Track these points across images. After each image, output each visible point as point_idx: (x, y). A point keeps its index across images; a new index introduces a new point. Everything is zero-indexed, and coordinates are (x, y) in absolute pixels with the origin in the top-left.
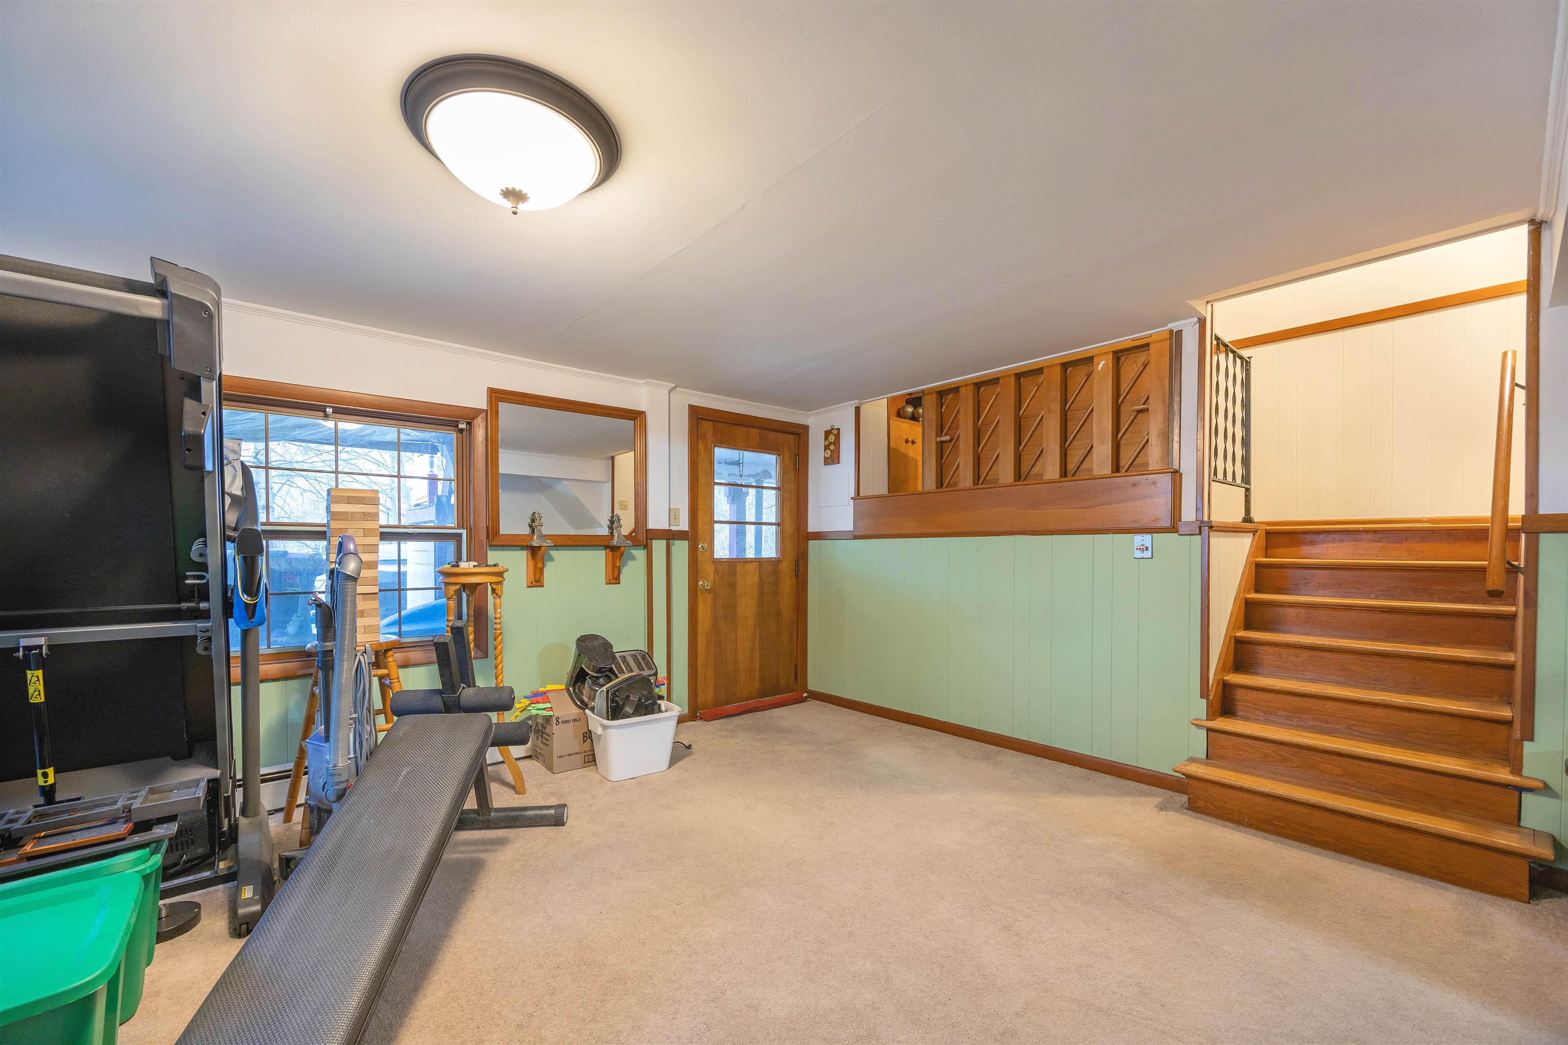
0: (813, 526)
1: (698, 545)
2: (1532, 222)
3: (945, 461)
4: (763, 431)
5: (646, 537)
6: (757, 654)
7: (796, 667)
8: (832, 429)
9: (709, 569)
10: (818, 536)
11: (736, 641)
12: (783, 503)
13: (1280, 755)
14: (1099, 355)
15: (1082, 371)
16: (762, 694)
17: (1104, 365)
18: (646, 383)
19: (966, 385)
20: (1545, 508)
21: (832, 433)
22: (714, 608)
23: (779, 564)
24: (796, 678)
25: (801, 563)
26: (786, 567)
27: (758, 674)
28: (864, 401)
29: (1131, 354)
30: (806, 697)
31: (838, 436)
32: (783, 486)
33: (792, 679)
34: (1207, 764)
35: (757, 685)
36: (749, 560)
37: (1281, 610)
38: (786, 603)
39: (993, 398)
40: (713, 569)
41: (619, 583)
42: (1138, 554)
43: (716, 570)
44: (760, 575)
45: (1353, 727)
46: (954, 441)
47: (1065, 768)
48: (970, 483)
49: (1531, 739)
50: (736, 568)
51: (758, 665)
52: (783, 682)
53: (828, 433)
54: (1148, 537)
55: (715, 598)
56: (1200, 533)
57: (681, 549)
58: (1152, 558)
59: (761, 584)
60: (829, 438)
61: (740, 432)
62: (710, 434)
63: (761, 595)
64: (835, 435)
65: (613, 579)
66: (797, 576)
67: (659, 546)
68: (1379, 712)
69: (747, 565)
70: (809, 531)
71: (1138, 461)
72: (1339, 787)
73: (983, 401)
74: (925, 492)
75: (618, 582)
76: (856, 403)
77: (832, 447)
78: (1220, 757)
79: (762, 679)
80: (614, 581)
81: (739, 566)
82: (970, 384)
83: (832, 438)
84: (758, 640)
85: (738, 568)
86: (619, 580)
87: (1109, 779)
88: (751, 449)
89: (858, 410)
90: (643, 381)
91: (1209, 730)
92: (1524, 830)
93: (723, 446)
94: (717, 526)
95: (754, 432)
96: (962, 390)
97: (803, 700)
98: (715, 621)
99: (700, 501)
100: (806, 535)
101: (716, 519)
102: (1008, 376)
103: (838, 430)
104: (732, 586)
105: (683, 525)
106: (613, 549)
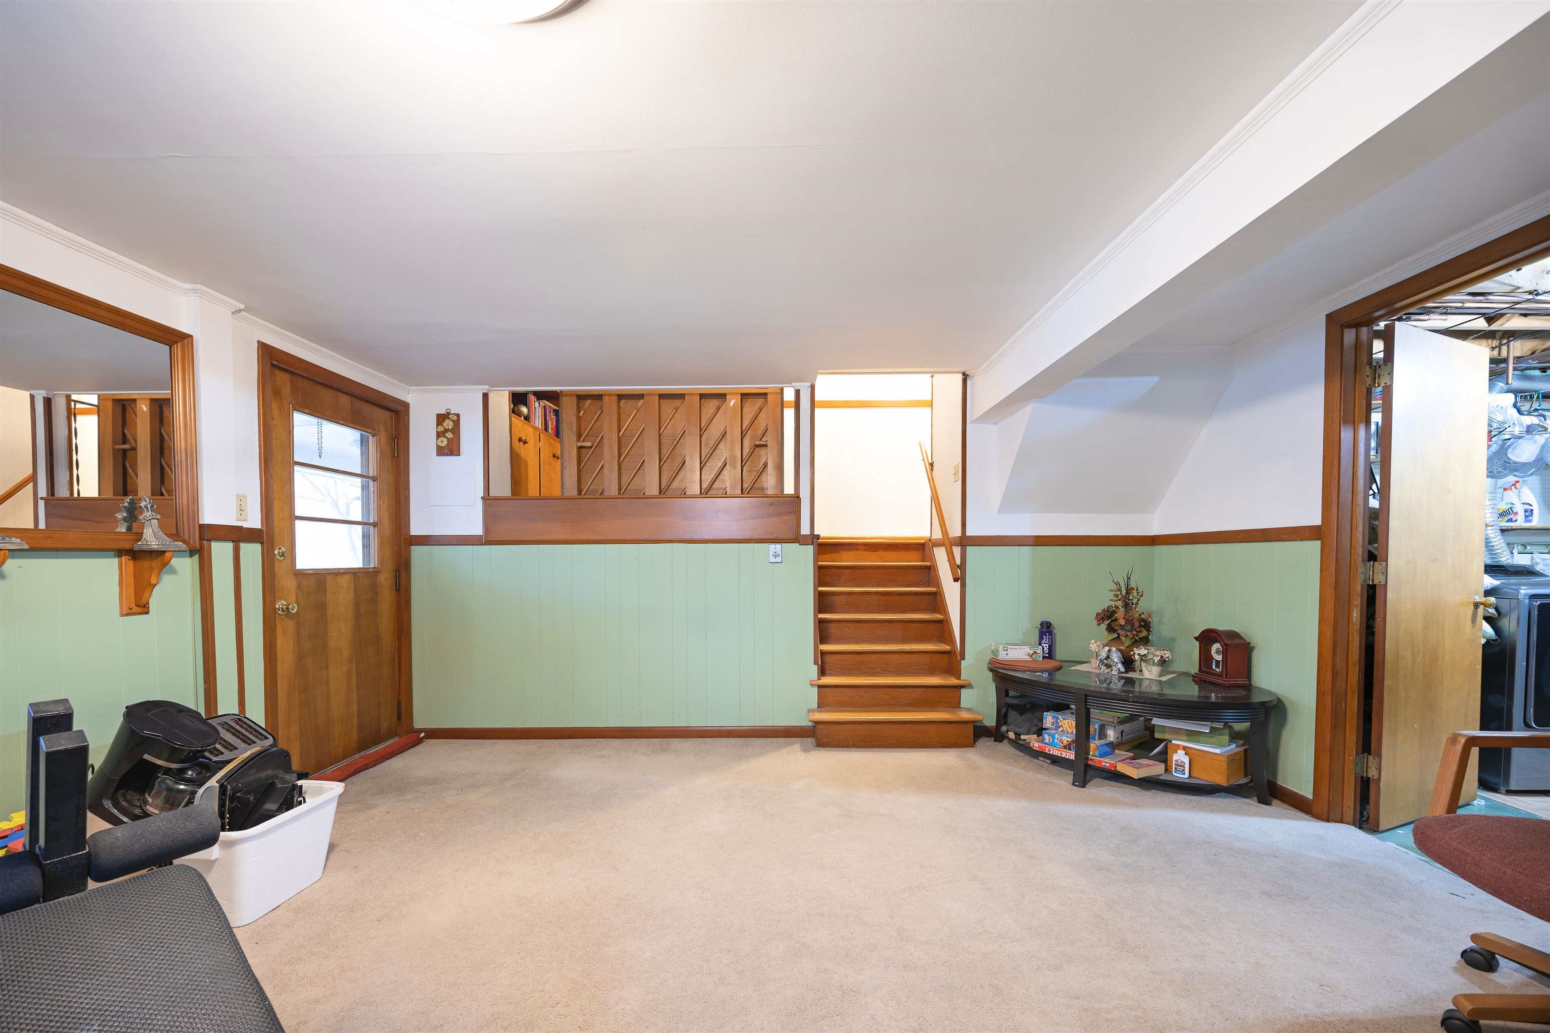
0: (416, 528)
1: (274, 551)
2: (964, 374)
3: (583, 467)
4: (356, 400)
5: (200, 535)
6: (354, 696)
7: (399, 704)
8: (448, 414)
9: (289, 584)
10: (424, 540)
11: (327, 682)
12: (380, 497)
13: (858, 695)
14: (730, 394)
15: (712, 404)
16: (362, 746)
17: (734, 403)
18: (195, 291)
19: (610, 395)
20: (969, 533)
21: (449, 418)
22: (299, 640)
23: (377, 575)
24: (399, 719)
25: (403, 574)
26: (385, 579)
27: (355, 721)
28: (494, 389)
29: (751, 398)
30: (423, 738)
31: (457, 423)
32: (380, 476)
33: (395, 719)
34: (820, 712)
35: (354, 736)
36: (342, 571)
37: (833, 598)
38: (386, 624)
39: (634, 413)
40: (295, 584)
41: (147, 613)
42: (773, 560)
43: (299, 587)
44: (355, 591)
45: (885, 669)
46: (593, 448)
47: (724, 741)
48: (615, 491)
49: (964, 659)
50: (325, 582)
51: (355, 709)
52: (384, 725)
53: (441, 418)
54: (778, 546)
55: (299, 625)
56: (813, 544)
57: (251, 552)
58: (781, 562)
59: (357, 603)
60: (445, 424)
61: (327, 395)
62: (286, 390)
63: (358, 617)
64: (453, 421)
65: (137, 606)
66: (398, 590)
67: (221, 551)
68: (897, 656)
69: (339, 578)
70: (411, 534)
71: (756, 485)
72: (887, 708)
73: (624, 413)
74: (564, 497)
75: (146, 610)
76: (485, 388)
77: (449, 435)
78: (827, 705)
79: (361, 728)
80: (139, 610)
81: (328, 578)
82: (614, 395)
83: (448, 424)
84: (354, 678)
85: (328, 583)
86: (148, 608)
87: (758, 741)
88: (341, 422)
89: (485, 396)
90: (189, 286)
91: (820, 687)
92: (963, 709)
93: (306, 411)
94: (298, 523)
95: (345, 400)
96: (606, 399)
97: (419, 742)
98: (300, 658)
99: (276, 487)
100: (409, 538)
101: (297, 513)
102: (654, 395)
103: (458, 415)
104: (321, 607)
105: (254, 521)
106: (136, 555)
